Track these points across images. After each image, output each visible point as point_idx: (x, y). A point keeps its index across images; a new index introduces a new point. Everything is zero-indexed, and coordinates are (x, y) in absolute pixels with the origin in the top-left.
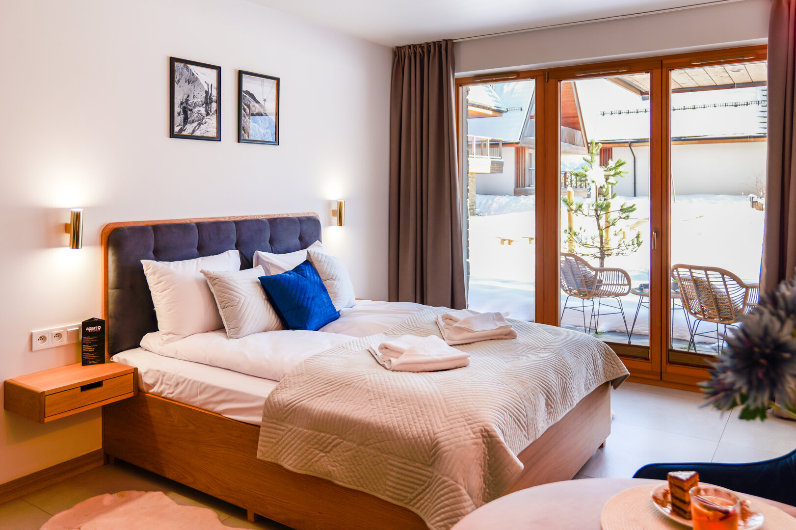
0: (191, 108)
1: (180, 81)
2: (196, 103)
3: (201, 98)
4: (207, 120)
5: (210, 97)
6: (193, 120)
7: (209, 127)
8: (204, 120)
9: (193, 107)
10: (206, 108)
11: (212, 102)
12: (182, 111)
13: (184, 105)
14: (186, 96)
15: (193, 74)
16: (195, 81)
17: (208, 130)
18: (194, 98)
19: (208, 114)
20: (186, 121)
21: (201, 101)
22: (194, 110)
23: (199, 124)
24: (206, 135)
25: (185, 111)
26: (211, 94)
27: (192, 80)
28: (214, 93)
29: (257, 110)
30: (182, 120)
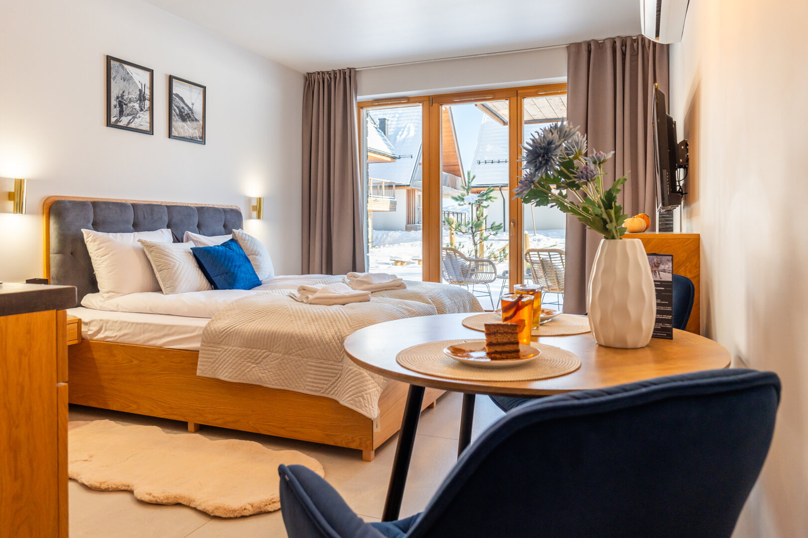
0: (126, 103)
1: (116, 77)
2: (130, 99)
3: (135, 95)
4: (141, 115)
5: (143, 95)
6: (128, 114)
7: (142, 121)
8: (138, 115)
10: (139, 104)
11: (146, 99)
12: (118, 104)
13: (120, 99)
14: (121, 92)
15: (128, 73)
16: (130, 80)
17: (142, 124)
18: (128, 94)
19: (141, 110)
20: (121, 113)
22: (129, 105)
23: (134, 118)
24: (139, 128)
25: (121, 104)
26: (144, 93)
27: (127, 78)
28: (147, 92)
29: (186, 112)
30: (118, 112)
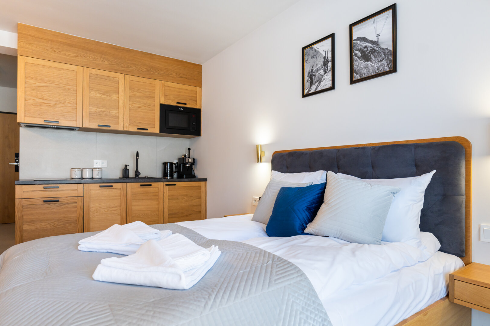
0: (314, 74)
1: (308, 59)
2: (317, 69)
4: (325, 77)
5: (327, 59)
6: (316, 81)
7: (327, 82)
8: (323, 78)
9: (316, 72)
10: (324, 69)
11: (329, 62)
12: (309, 78)
13: (311, 74)
14: (312, 67)
16: (317, 54)
17: (326, 84)
18: (316, 66)
19: (326, 73)
20: (311, 84)
21: (321, 66)
23: (320, 83)
25: (311, 78)
26: (328, 57)
28: (330, 55)
29: (369, 49)
30: (309, 84)
